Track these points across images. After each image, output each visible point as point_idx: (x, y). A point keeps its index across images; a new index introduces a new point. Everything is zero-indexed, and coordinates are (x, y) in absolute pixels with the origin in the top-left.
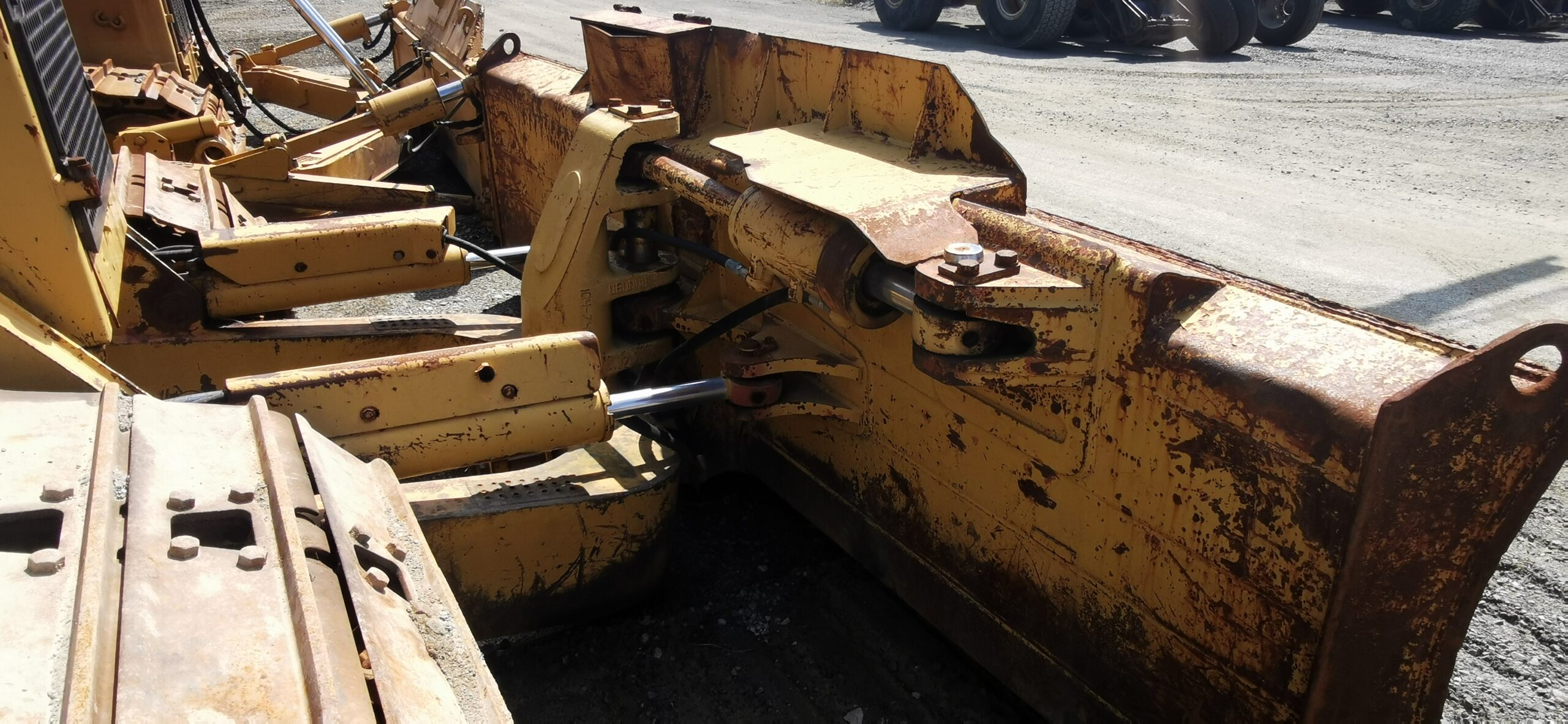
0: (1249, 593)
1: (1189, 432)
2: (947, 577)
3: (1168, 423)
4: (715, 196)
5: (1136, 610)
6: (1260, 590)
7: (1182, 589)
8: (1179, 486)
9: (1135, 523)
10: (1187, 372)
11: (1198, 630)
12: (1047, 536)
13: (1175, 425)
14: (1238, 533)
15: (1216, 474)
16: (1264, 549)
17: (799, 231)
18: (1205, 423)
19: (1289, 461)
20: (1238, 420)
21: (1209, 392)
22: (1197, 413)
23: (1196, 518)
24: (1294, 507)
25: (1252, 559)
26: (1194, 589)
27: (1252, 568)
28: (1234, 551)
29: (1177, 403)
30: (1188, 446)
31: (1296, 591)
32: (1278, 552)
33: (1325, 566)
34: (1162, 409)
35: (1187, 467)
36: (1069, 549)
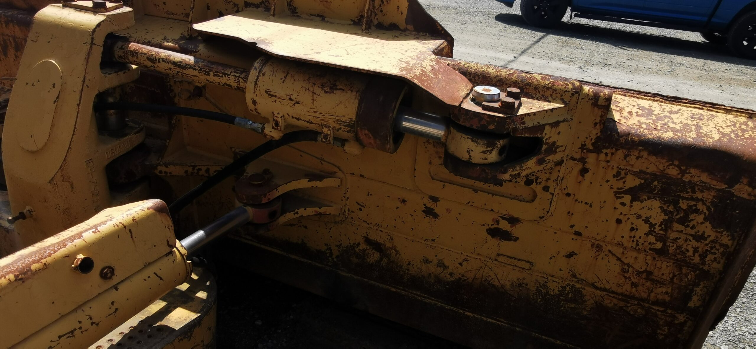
0: (668, 262)
1: (632, 182)
2: (417, 295)
3: (617, 180)
4: (211, 71)
5: (578, 286)
6: (677, 260)
7: (616, 267)
8: (621, 213)
9: (584, 239)
10: (636, 149)
11: (627, 288)
12: (510, 257)
13: (623, 180)
14: (662, 232)
15: (649, 203)
16: (680, 238)
17: (329, 90)
18: (648, 176)
19: (709, 189)
20: (673, 172)
21: (653, 158)
22: (641, 171)
23: (632, 229)
24: (707, 213)
25: (672, 244)
26: (626, 267)
27: (671, 250)
28: (659, 242)
29: (626, 167)
30: (630, 191)
31: (703, 256)
32: (691, 238)
33: (726, 240)
34: (614, 172)
35: (628, 203)
36: (528, 262)
